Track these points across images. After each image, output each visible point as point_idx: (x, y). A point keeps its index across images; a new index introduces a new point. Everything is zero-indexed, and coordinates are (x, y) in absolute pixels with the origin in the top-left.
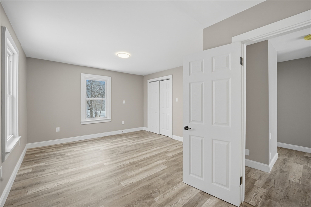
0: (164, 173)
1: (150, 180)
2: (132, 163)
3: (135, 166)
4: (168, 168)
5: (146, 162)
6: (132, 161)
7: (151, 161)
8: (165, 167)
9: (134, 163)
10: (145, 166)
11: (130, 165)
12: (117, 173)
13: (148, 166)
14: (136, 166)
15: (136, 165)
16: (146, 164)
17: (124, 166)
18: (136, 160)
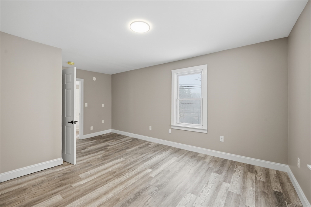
0: (88, 169)
1: (103, 163)
2: (120, 175)
3: (117, 173)
4: (79, 175)
5: (104, 178)
6: (122, 179)
7: (96, 182)
8: (81, 176)
9: (118, 176)
10: (105, 174)
11: (123, 172)
12: (132, 164)
13: (102, 174)
14: (115, 172)
15: (115, 174)
16: (104, 177)
17: (128, 171)
18: (117, 181)
